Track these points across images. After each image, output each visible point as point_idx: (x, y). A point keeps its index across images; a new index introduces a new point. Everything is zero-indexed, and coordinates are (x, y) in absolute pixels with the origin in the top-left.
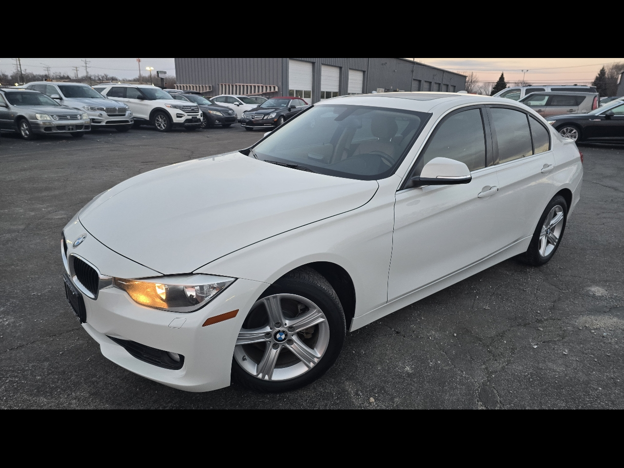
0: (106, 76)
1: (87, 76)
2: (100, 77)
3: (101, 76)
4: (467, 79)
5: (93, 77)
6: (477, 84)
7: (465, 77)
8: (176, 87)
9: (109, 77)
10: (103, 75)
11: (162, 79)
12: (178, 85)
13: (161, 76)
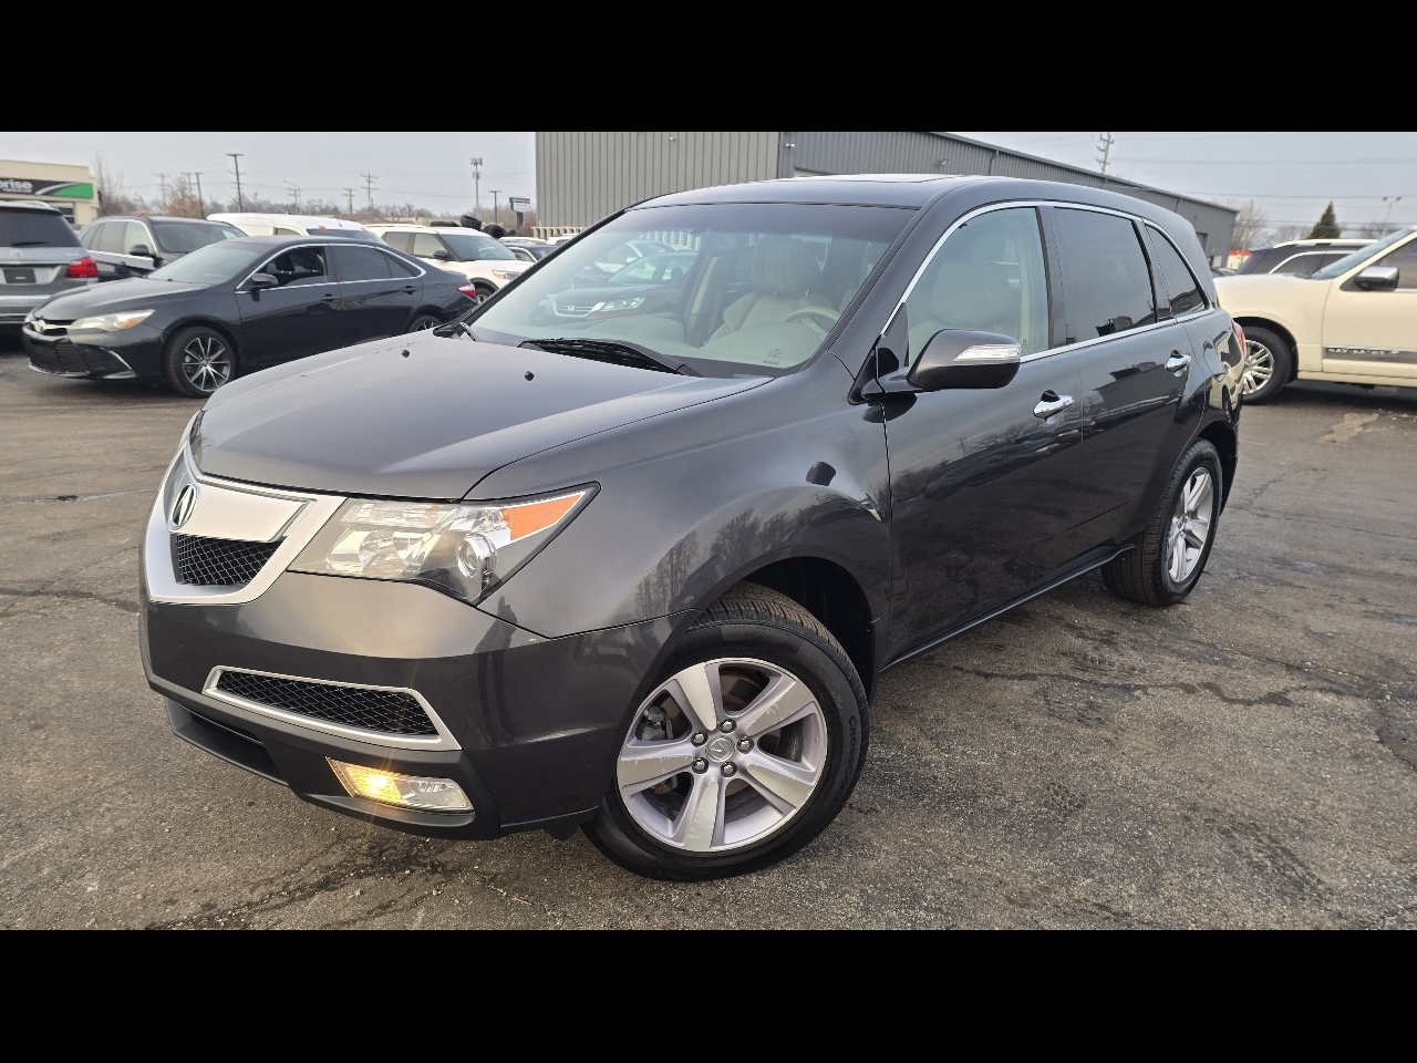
0: (410, 208)
1: (370, 209)
2: (398, 210)
3: (399, 207)
4: (1238, 218)
5: (383, 211)
6: (1263, 230)
7: (1234, 213)
8: (535, 232)
9: (414, 209)
10: (403, 206)
11: (520, 215)
12: (541, 228)
13: (518, 207)
